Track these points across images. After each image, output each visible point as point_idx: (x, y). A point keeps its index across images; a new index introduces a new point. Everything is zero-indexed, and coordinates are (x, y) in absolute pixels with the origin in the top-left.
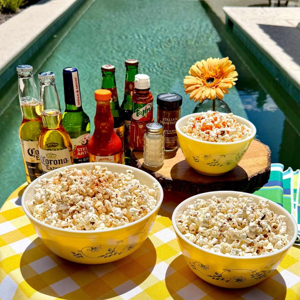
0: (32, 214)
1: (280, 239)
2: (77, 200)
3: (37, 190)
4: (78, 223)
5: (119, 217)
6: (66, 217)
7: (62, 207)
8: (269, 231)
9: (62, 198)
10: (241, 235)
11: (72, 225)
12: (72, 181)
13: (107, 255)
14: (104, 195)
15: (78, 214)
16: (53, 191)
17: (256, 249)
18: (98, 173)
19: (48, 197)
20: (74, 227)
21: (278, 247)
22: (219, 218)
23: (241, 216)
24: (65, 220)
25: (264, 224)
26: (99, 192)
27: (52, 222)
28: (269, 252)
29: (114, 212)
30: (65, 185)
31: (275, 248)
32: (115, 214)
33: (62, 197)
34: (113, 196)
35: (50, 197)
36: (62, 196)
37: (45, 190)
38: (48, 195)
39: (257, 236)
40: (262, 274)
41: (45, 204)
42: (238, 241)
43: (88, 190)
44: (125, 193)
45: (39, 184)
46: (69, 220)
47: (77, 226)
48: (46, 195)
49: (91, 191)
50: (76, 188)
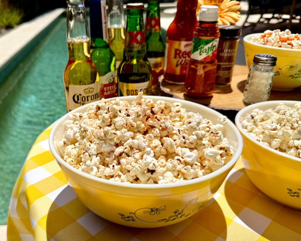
0: (62, 157)
2: (125, 138)
3: (69, 126)
4: (129, 171)
5: (191, 162)
6: (110, 161)
7: (106, 148)
9: (105, 135)
11: (121, 173)
12: (117, 113)
13: (170, 219)
14: (161, 130)
15: (127, 157)
16: (90, 127)
18: (150, 102)
19: (84, 134)
20: (123, 177)
24: (109, 167)
26: (155, 127)
27: (92, 169)
29: (181, 154)
30: (107, 118)
32: (182, 158)
33: (106, 133)
34: (174, 132)
35: (86, 135)
36: (105, 131)
37: (80, 126)
38: (83, 132)
41: (80, 143)
43: (139, 124)
44: (192, 127)
45: (70, 119)
46: (116, 167)
47: (127, 175)
48: (81, 131)
49: (143, 125)
50: (123, 121)
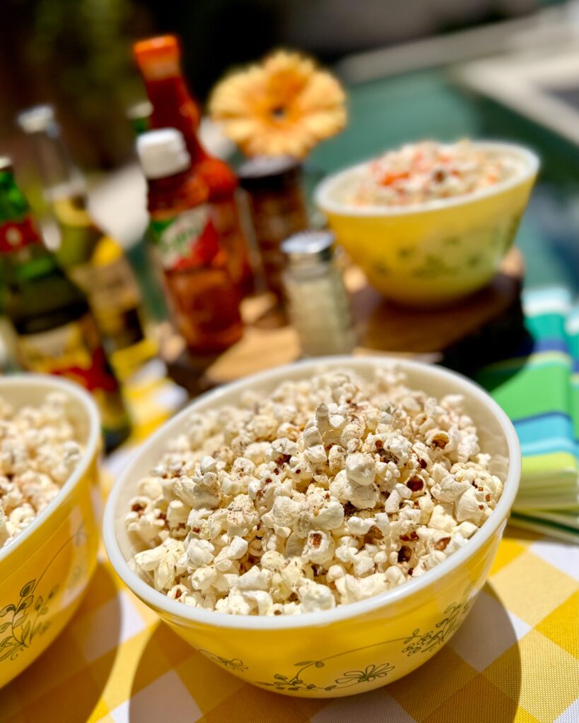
1: (467, 483)
8: (423, 464)
10: (321, 512)
17: (394, 546)
21: (469, 517)
22: (249, 465)
23: (315, 439)
25: (396, 448)
28: (443, 549)
31: (459, 520)
39: (386, 495)
40: (442, 631)
42: (317, 538)
